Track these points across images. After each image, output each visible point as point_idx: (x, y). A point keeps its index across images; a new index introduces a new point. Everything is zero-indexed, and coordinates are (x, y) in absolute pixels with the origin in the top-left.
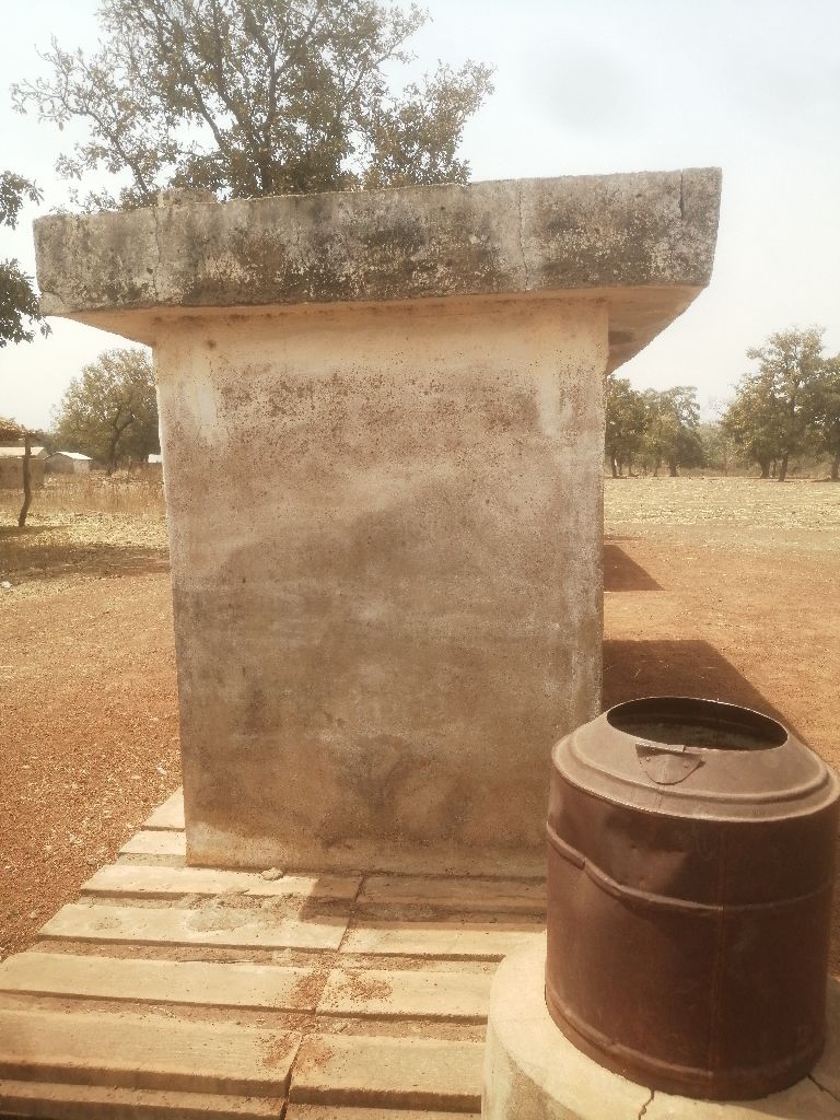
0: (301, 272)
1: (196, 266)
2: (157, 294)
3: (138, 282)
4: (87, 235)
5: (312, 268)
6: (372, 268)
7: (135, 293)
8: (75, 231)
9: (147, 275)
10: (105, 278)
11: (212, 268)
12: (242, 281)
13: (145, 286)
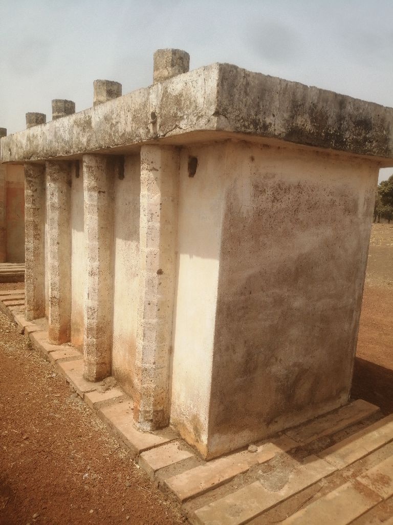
0: (331, 133)
1: (293, 118)
2: (275, 130)
3: (268, 121)
4: (248, 84)
5: (335, 131)
6: (354, 137)
7: (266, 127)
8: (242, 80)
9: (272, 117)
10: (253, 113)
11: (299, 121)
12: (310, 131)
13: (270, 124)
